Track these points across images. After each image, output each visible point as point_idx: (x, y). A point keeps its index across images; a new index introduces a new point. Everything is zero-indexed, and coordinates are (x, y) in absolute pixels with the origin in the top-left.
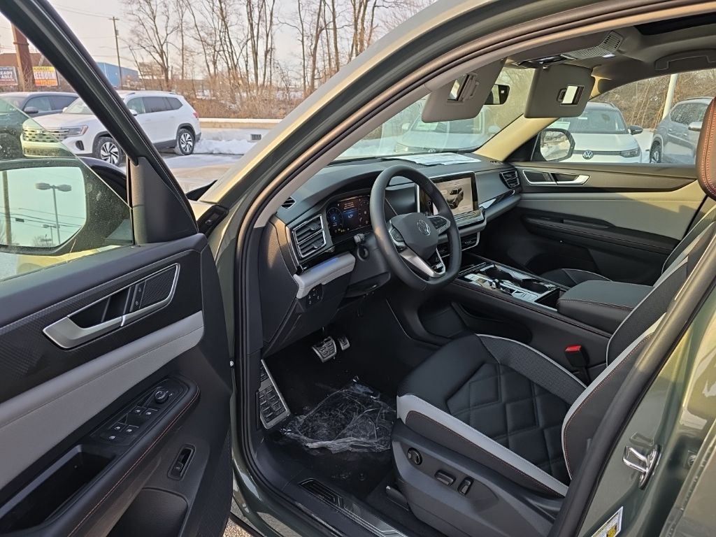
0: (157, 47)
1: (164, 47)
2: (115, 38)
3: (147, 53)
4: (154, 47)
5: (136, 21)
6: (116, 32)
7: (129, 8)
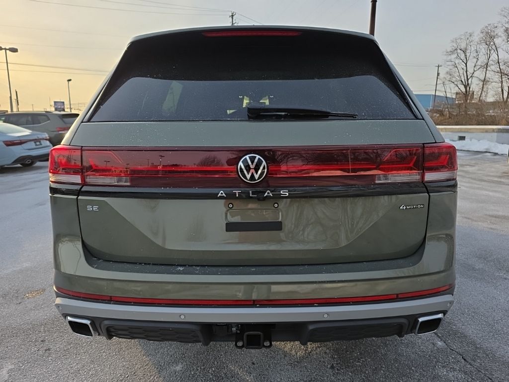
0: (463, 81)
1: (470, 81)
2: (436, 78)
3: (454, 86)
4: (462, 81)
5: (452, 65)
6: (438, 74)
7: (449, 58)
